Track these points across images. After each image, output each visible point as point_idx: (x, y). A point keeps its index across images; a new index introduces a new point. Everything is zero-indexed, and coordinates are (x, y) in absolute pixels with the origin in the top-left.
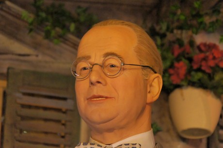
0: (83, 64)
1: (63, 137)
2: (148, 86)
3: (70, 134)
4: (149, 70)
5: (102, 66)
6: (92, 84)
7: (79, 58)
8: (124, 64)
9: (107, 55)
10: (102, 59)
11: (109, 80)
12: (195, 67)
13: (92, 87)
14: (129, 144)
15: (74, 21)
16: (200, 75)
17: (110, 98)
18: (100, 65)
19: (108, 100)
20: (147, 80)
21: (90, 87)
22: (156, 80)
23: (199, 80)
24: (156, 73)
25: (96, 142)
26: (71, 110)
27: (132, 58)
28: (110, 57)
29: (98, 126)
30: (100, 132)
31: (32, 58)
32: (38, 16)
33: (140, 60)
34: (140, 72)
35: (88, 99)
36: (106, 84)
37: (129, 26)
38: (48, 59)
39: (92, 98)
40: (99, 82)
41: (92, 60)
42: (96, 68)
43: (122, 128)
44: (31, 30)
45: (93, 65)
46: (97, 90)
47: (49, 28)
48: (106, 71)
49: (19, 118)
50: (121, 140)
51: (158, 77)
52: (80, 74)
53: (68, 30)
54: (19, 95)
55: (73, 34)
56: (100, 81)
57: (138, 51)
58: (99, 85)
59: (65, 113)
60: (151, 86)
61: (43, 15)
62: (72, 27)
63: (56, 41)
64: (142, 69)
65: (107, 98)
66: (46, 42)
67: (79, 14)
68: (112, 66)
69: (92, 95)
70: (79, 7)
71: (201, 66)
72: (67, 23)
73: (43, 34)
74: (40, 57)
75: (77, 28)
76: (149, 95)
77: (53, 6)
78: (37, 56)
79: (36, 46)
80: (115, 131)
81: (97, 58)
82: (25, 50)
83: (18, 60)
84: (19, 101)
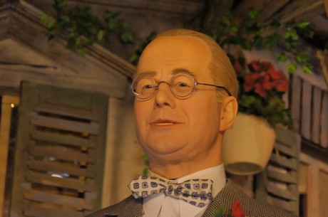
0: (146, 82)
1: (83, 167)
2: (222, 111)
3: (92, 164)
4: (224, 91)
5: (170, 85)
6: (158, 105)
7: (142, 74)
8: (198, 84)
9: (177, 71)
10: (171, 76)
11: (178, 102)
12: (247, 89)
13: (158, 109)
14: (198, 180)
15: (103, 29)
16: (252, 99)
17: (179, 123)
18: (168, 84)
19: (177, 125)
20: (221, 103)
21: (154, 109)
22: (230, 104)
23: (252, 105)
24: (230, 95)
25: (157, 176)
26: (95, 135)
27: (206, 76)
28: (180, 74)
29: (162, 156)
30: (163, 164)
31: (50, 71)
32: (59, 20)
33: (215, 80)
34: (214, 94)
35: (151, 124)
36: (174, 107)
37: (201, 37)
38: (68, 72)
39: (156, 123)
40: (166, 104)
41: (158, 77)
42: (163, 86)
43: (190, 160)
44: (51, 37)
45: (159, 83)
46: (163, 114)
47: (72, 35)
48: (174, 90)
49: (33, 143)
50: (188, 174)
51: (233, 100)
52: (142, 93)
53: (96, 39)
54: (34, 114)
55: (100, 43)
56: (168, 102)
57: (213, 69)
58: (166, 107)
59: (85, 137)
60: (225, 110)
61: (67, 19)
62: (101, 35)
63: (80, 51)
64: (217, 90)
65: (175, 123)
66: (67, 51)
67: (107, 20)
68: (183, 85)
69: (157, 119)
70: (107, 12)
71: (254, 88)
72: (93, 30)
73: (66, 43)
74: (59, 70)
75: (106, 37)
76: (222, 122)
77: (77, 8)
78: (55, 68)
79: (54, 56)
80: (182, 163)
81: (164, 75)
82: (41, 60)
83: (32, 72)
84: (34, 122)
